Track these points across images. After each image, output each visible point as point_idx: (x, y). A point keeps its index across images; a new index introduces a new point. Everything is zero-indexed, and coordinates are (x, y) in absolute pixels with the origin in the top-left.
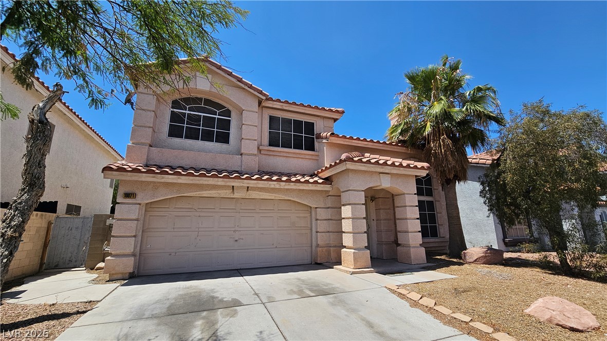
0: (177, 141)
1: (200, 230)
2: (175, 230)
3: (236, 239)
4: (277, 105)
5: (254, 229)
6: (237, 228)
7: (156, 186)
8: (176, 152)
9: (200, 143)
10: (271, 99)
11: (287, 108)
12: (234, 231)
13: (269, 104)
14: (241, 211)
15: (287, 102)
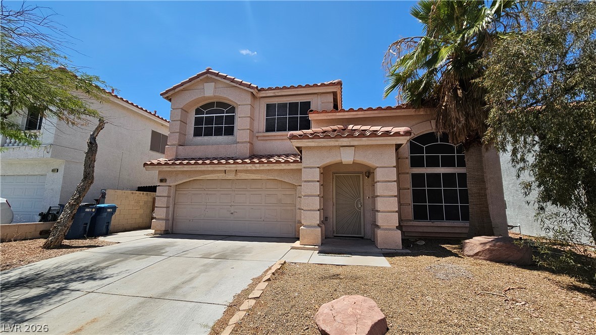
0: (199, 138)
1: (208, 204)
2: (193, 204)
3: (233, 212)
4: (270, 93)
5: (246, 204)
6: (233, 204)
7: (177, 173)
8: (193, 148)
9: (214, 139)
10: (262, 90)
11: (280, 94)
12: (231, 206)
13: (263, 94)
14: (236, 190)
15: (277, 88)
